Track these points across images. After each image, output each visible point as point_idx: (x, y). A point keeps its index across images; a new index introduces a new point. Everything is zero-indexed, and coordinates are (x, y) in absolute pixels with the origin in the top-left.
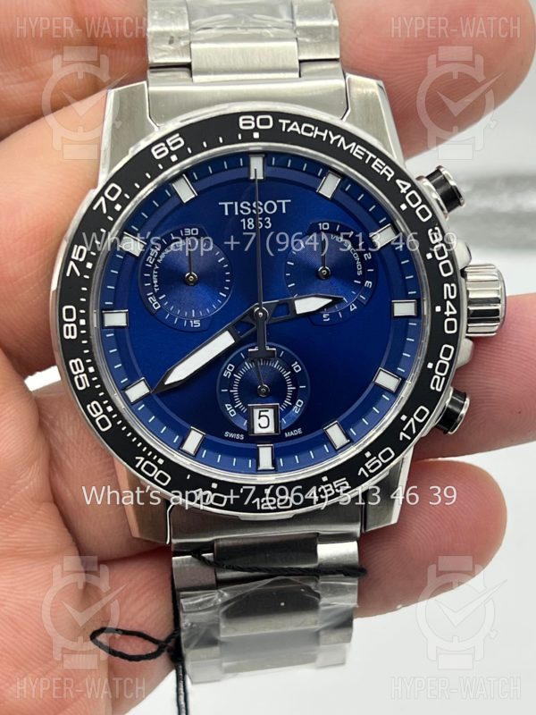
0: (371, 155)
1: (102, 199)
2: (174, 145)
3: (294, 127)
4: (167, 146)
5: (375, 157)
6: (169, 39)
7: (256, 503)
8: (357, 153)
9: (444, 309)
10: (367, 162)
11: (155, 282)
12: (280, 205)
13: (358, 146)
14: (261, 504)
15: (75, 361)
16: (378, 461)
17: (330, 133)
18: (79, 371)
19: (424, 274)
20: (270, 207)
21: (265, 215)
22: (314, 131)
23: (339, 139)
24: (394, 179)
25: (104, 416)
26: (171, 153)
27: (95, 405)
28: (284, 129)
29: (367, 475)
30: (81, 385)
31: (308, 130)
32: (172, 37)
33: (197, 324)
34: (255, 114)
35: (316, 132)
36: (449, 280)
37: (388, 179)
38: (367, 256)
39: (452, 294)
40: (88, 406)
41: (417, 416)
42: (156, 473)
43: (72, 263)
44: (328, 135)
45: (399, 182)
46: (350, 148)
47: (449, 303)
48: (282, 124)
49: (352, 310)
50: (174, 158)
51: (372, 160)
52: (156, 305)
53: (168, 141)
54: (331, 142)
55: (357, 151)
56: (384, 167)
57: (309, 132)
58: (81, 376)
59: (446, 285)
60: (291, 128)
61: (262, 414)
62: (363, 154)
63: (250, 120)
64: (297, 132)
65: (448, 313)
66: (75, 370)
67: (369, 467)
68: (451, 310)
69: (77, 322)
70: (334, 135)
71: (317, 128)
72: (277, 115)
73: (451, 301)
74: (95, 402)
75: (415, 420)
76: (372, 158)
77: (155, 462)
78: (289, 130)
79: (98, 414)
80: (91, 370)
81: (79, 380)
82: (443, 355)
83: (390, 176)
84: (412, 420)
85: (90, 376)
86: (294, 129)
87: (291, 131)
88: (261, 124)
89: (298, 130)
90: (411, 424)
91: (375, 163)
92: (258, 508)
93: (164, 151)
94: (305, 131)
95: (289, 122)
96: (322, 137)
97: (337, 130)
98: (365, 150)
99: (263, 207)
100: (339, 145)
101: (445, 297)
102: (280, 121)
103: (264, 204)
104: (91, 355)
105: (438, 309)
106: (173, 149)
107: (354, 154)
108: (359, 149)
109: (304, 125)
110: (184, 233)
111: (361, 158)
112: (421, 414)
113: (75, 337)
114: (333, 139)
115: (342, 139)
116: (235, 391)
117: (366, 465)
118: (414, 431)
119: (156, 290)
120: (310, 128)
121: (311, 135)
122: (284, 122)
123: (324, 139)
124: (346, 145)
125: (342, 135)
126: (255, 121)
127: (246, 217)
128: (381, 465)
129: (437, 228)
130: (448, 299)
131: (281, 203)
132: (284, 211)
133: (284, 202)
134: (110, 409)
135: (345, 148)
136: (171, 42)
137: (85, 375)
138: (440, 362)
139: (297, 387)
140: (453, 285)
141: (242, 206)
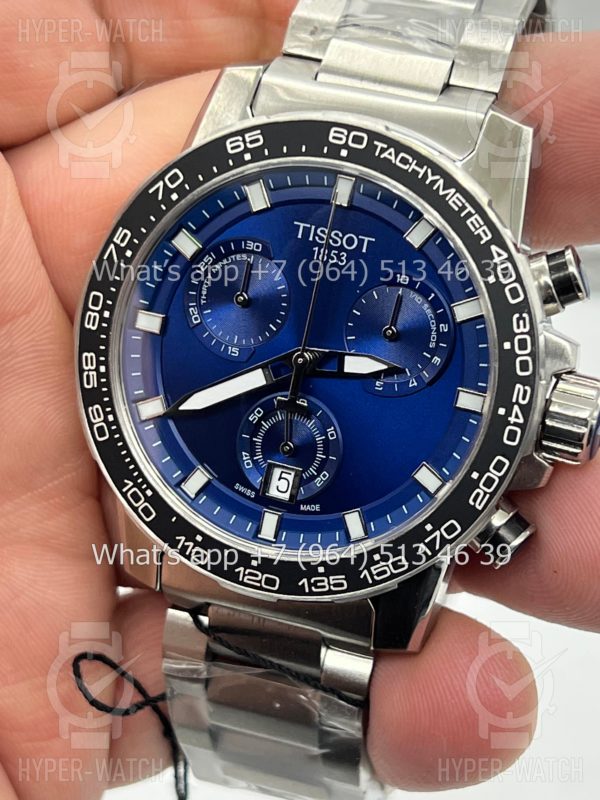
0: (470, 208)
1: (161, 184)
2: (251, 142)
3: (390, 154)
4: (244, 141)
5: (473, 212)
6: (312, 28)
7: (239, 572)
8: (454, 202)
9: (509, 413)
10: (462, 215)
11: (204, 293)
12: (361, 242)
13: (458, 195)
14: (244, 575)
15: (89, 355)
16: (386, 568)
17: (429, 171)
18: (90, 367)
19: (495, 365)
20: (350, 242)
21: (341, 249)
22: (410, 164)
23: (436, 181)
24: (489, 243)
25: (103, 424)
26: (246, 150)
27: (97, 410)
28: (377, 154)
29: (370, 581)
30: (88, 383)
31: (404, 161)
32: (316, 28)
33: (234, 351)
34: (350, 128)
35: (413, 166)
36: (525, 381)
37: (482, 242)
38: (444, 328)
39: (524, 398)
40: (90, 409)
41: (445, 530)
42: (142, 504)
43: (112, 246)
44: (426, 173)
45: (494, 248)
46: (447, 195)
47: (516, 408)
48: (376, 147)
49: (411, 386)
50: (247, 157)
51: (470, 215)
52: (196, 319)
53: (247, 136)
54: (428, 182)
55: (454, 199)
56: (481, 226)
57: (406, 164)
58: (91, 373)
59: (518, 386)
60: (385, 155)
61: (284, 475)
62: (460, 205)
63: (342, 133)
64: (390, 161)
65: (512, 419)
66: (87, 365)
67: (374, 572)
68: (517, 417)
69: (101, 312)
70: (433, 174)
71: (415, 162)
72: (374, 136)
73: (521, 406)
74: (97, 406)
75: (441, 535)
76: (469, 212)
77: (143, 492)
78: (382, 156)
79: (98, 420)
80: (103, 369)
81: (88, 376)
82: (494, 468)
83: (485, 239)
84: (437, 533)
85: (100, 375)
86: (389, 157)
87: (385, 158)
88: (353, 142)
89: (392, 158)
90: (435, 538)
91: (472, 219)
92: (241, 579)
93: (239, 146)
94: (400, 161)
95: (385, 146)
96: (418, 173)
97: (437, 170)
98: (464, 201)
99: (342, 239)
100: (435, 188)
101: (514, 400)
102: (376, 143)
103: (344, 235)
104: (105, 353)
105: (502, 411)
106: (249, 146)
107: (450, 202)
108: (457, 198)
109: (402, 155)
110: (245, 246)
111: (456, 209)
112: (451, 529)
113: (94, 328)
114: (431, 178)
115: (441, 182)
116: (258, 440)
117: (372, 568)
118: (437, 547)
119: (203, 302)
120: (408, 160)
121: (406, 167)
122: (380, 145)
123: (420, 176)
124: (444, 189)
125: (442, 177)
126: (348, 137)
127: (320, 246)
128: (389, 574)
129: (525, 315)
130: (517, 403)
131: (363, 240)
132: (364, 251)
133: (366, 239)
134: (111, 418)
135: (441, 193)
136: (312, 33)
137: (95, 373)
138: (488, 474)
139: (327, 457)
140: (527, 388)
141: (319, 232)
